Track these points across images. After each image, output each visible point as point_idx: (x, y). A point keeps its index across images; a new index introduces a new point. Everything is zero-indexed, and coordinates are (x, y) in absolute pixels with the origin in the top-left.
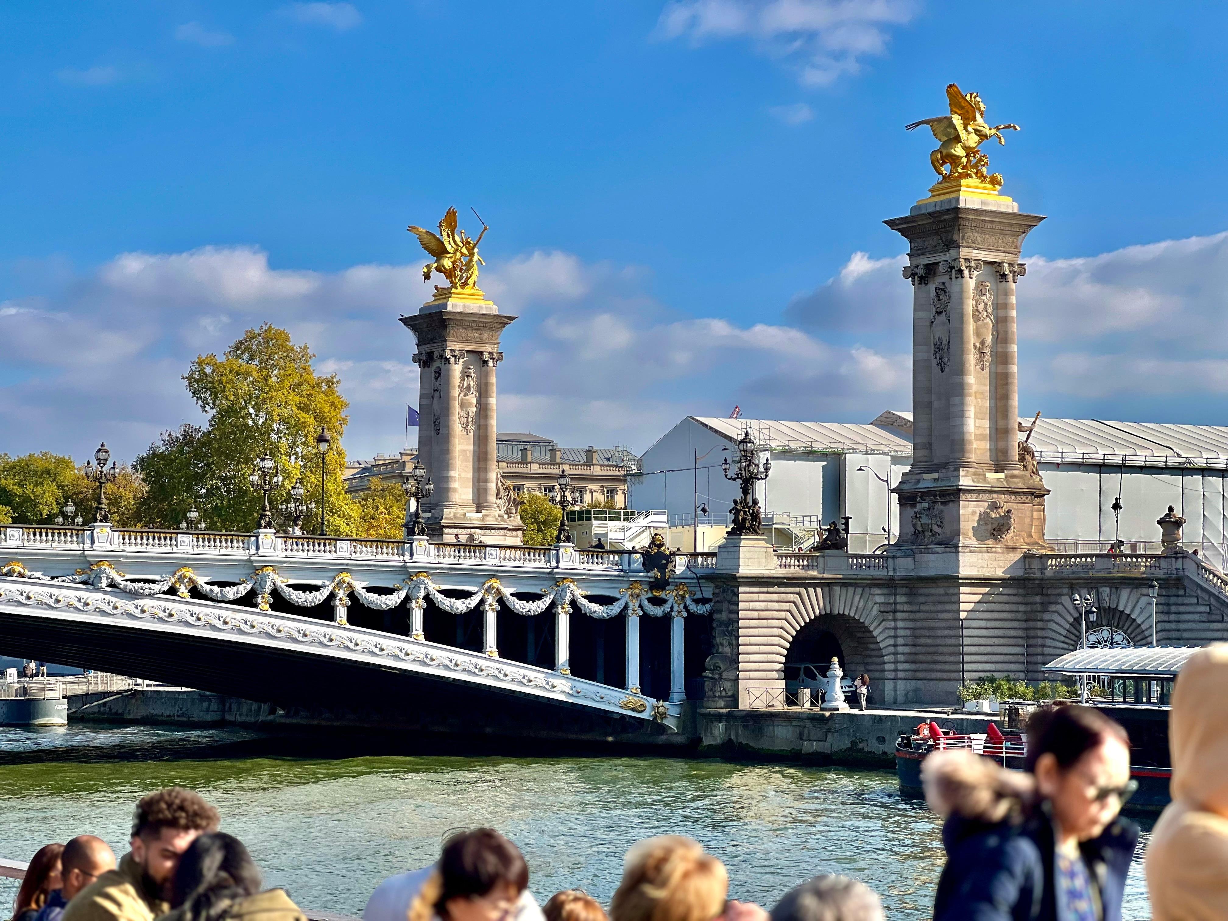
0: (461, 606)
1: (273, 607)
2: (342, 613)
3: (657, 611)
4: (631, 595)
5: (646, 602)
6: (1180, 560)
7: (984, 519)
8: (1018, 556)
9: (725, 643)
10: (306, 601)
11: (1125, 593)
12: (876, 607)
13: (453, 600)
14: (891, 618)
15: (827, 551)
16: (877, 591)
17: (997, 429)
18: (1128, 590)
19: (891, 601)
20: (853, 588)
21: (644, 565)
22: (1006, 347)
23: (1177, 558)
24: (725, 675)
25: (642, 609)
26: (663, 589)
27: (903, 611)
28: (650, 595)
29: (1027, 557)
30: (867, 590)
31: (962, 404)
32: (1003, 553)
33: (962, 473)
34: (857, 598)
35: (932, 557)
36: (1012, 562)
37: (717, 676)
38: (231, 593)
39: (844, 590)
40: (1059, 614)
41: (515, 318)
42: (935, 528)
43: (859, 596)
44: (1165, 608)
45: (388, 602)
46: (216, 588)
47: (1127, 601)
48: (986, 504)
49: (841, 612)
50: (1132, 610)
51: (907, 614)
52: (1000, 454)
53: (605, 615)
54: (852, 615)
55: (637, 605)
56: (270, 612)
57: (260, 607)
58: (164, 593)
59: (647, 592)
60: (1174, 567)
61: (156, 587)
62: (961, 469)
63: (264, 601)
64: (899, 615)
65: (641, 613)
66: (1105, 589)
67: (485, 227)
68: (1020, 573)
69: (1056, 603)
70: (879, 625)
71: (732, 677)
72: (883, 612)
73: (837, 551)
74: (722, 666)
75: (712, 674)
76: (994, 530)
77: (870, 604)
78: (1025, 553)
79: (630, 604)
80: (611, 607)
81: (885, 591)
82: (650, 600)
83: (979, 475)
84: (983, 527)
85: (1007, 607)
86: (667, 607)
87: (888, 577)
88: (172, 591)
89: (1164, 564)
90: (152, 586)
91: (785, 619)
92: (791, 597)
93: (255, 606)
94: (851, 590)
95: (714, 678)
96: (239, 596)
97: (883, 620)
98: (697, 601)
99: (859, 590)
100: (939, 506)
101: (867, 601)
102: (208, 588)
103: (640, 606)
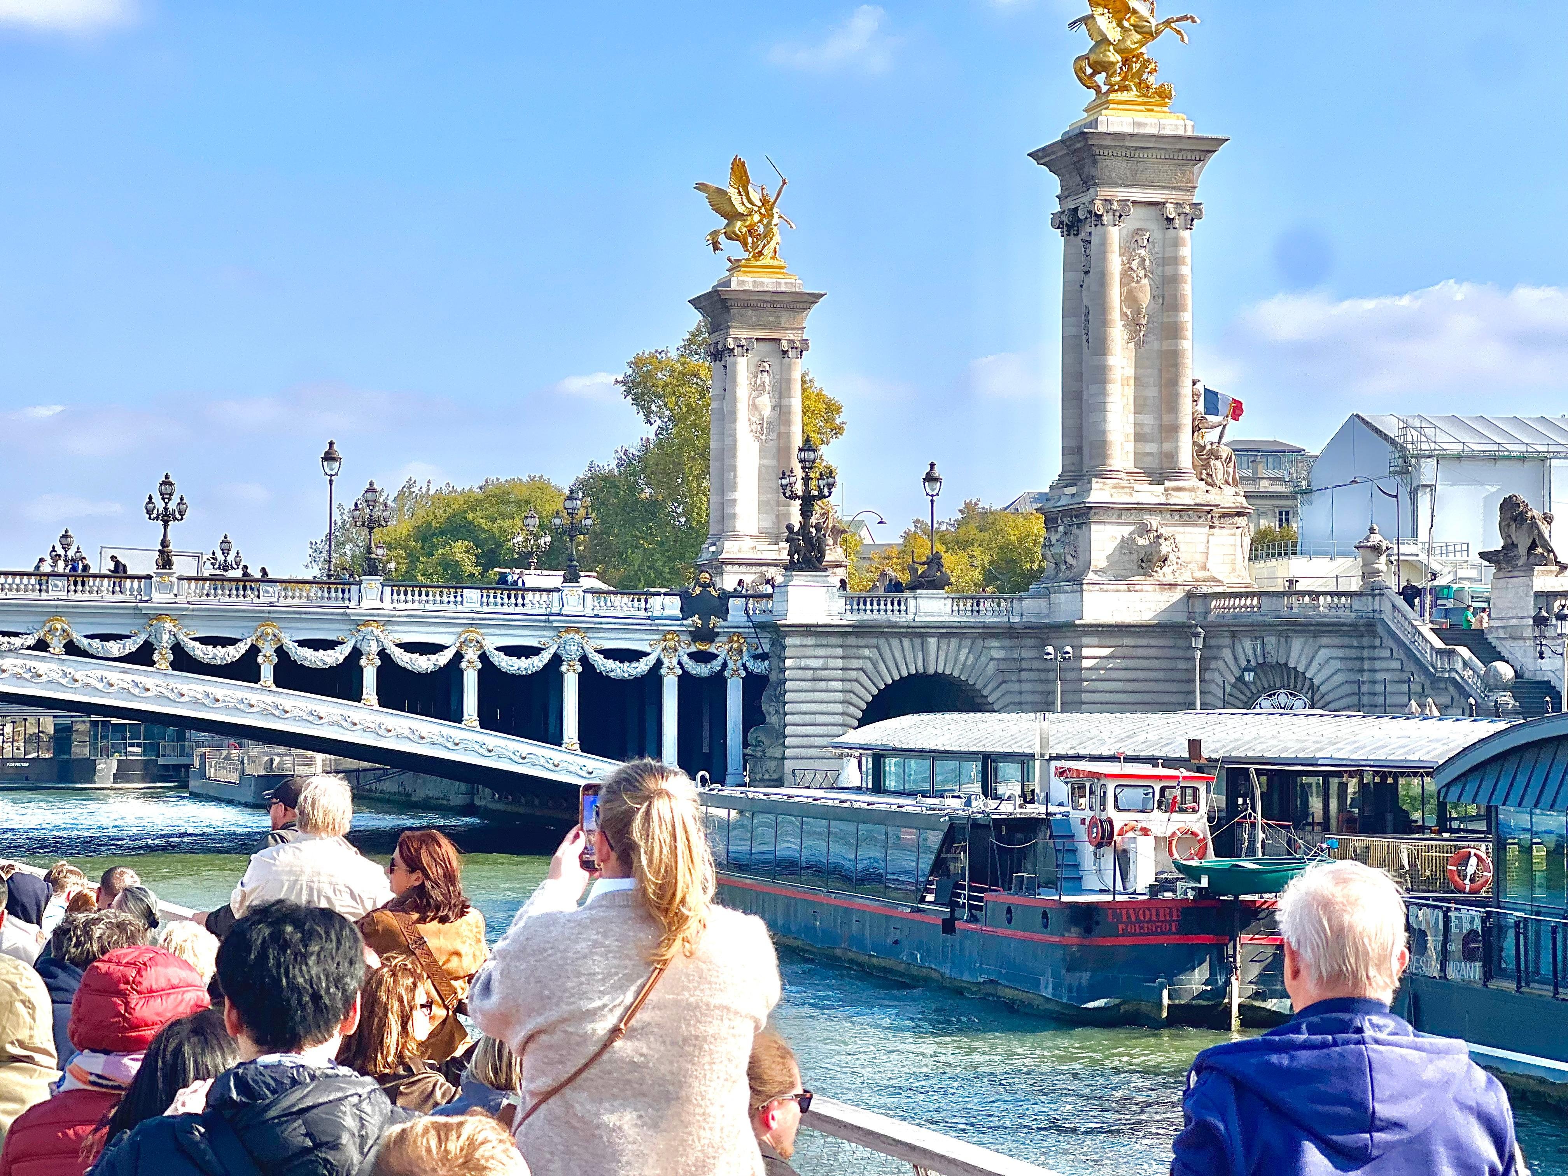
0: (424, 663)
1: (174, 666)
2: (267, 672)
3: (702, 670)
4: (665, 649)
5: (685, 659)
6: (1377, 598)
7: (1126, 545)
8: (1178, 594)
9: (772, 710)
10: (214, 658)
11: (1297, 644)
12: (992, 665)
13: (416, 656)
14: (1014, 678)
15: (919, 591)
16: (995, 643)
17: (1161, 426)
18: (1302, 640)
19: (1016, 656)
20: (958, 640)
21: (681, 610)
22: (1176, 316)
23: (1374, 596)
24: (770, 752)
25: (682, 667)
26: (712, 641)
27: (1031, 670)
28: (693, 649)
29: (1190, 596)
30: (979, 642)
31: (1103, 393)
32: (1155, 591)
33: (1094, 486)
34: (964, 652)
35: (1062, 598)
36: (1168, 604)
37: (759, 754)
38: (115, 648)
39: (944, 642)
40: (1220, 673)
41: (822, 295)
42: (1070, 560)
43: (967, 650)
44: (1357, 665)
45: (325, 658)
46: (96, 643)
47: (1300, 655)
48: (1131, 528)
49: (940, 671)
50: (1308, 666)
51: (1037, 673)
52: (1164, 459)
53: (626, 675)
54: (956, 674)
55: (675, 661)
56: (171, 671)
57: (157, 665)
58: (29, 648)
59: (689, 645)
60: (1371, 609)
61: (17, 641)
62: (1094, 480)
63: (163, 658)
64: (1024, 675)
65: (680, 672)
66: (1269, 638)
67: (784, 181)
68: (1181, 618)
69: (1216, 658)
70: (998, 687)
71: (779, 756)
72: (1002, 671)
73: (935, 591)
74: (764, 740)
75: (754, 751)
76: (1142, 561)
77: (983, 659)
78: (1189, 591)
79: (666, 661)
80: (635, 664)
81: (1007, 643)
82: (691, 656)
83: (1123, 487)
84: (1126, 558)
85: (1155, 664)
86: (716, 665)
87: (1007, 625)
88: (41, 646)
89: (1357, 604)
90: (13, 640)
91: (857, 681)
92: (866, 652)
93: (152, 663)
94: (954, 642)
95: (755, 757)
96: (127, 652)
97: (1004, 682)
98: (756, 657)
99: (968, 642)
100: (1075, 530)
101: (979, 657)
102: (86, 641)
103: (679, 663)
